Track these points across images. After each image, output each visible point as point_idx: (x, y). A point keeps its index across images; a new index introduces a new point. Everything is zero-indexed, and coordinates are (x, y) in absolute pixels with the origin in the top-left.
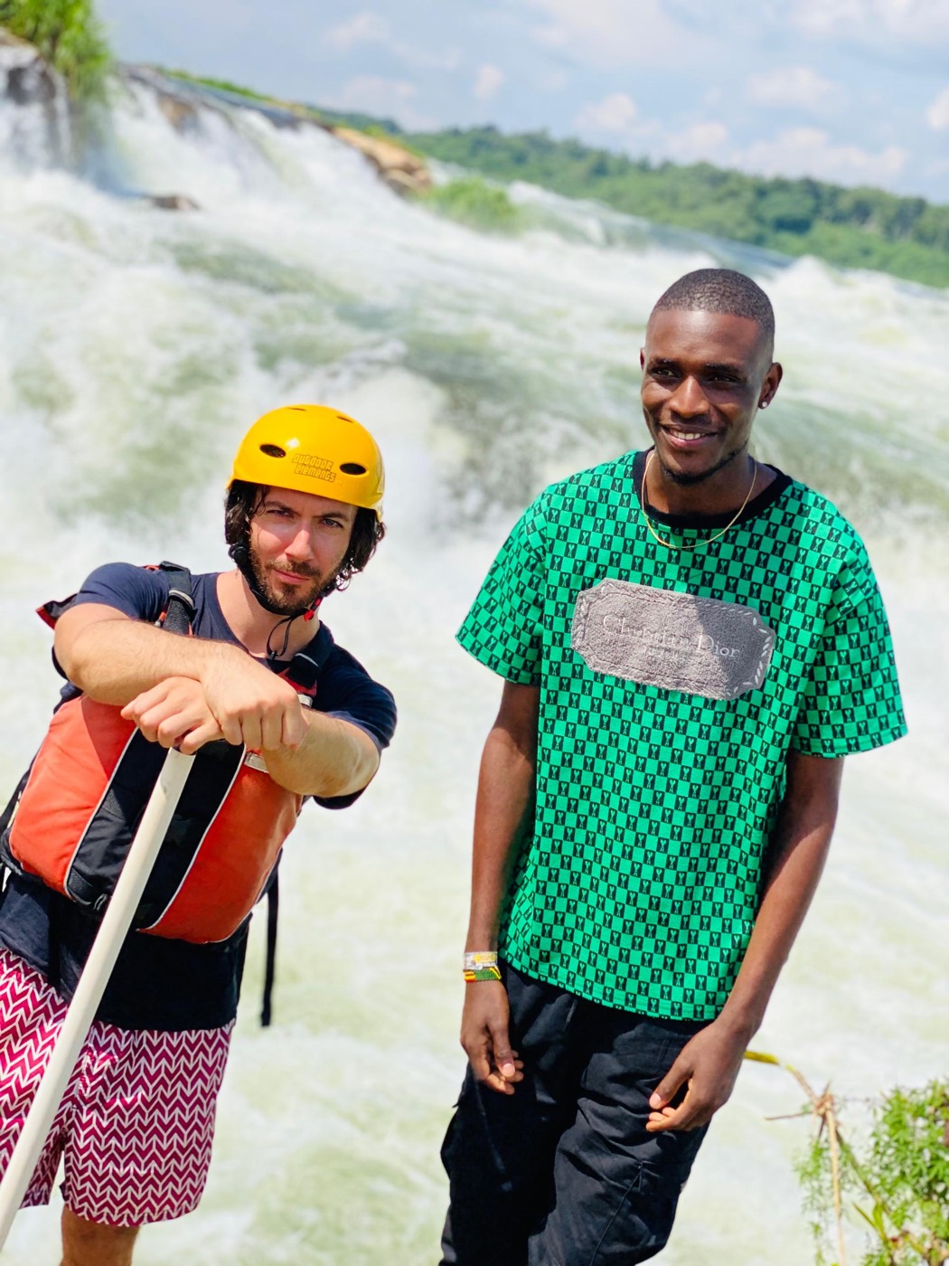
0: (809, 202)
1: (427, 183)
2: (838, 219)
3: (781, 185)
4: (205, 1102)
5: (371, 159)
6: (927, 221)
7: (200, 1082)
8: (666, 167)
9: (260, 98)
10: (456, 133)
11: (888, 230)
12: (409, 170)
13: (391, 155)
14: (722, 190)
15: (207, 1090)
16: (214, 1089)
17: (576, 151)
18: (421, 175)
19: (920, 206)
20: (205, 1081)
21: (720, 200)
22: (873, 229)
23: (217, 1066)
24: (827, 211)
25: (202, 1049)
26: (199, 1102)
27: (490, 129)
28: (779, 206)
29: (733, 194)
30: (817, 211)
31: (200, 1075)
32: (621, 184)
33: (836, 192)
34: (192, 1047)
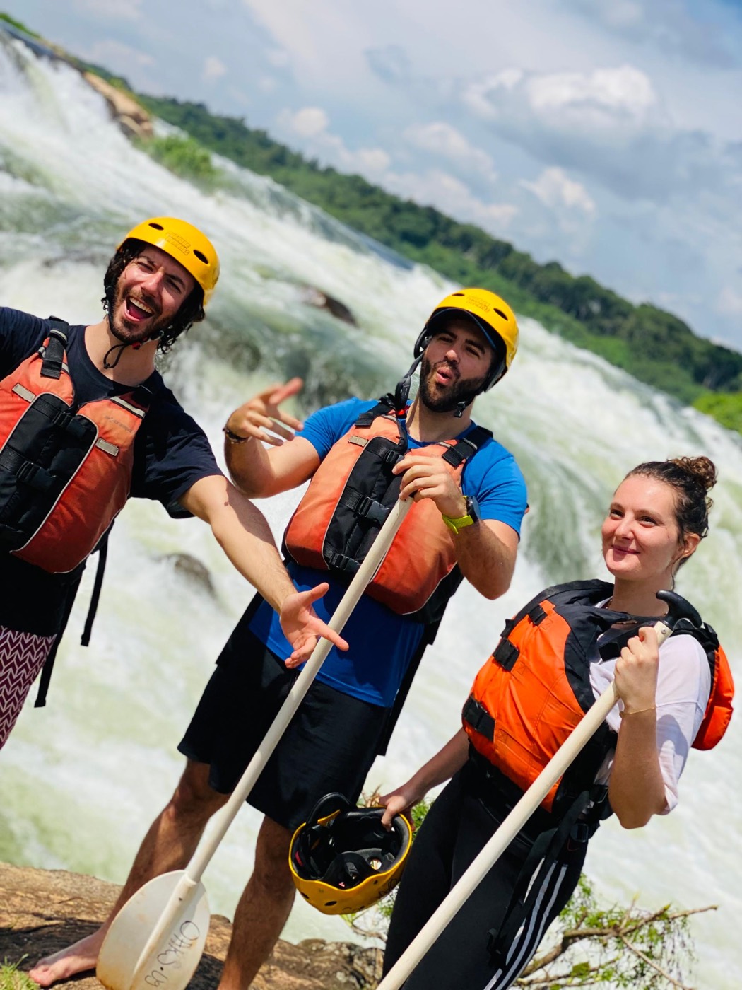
0: (430, 226)
1: (149, 132)
2: (448, 243)
3: (411, 207)
4: (23, 685)
5: (110, 104)
6: (510, 261)
7: (24, 671)
8: (330, 171)
9: (30, 34)
10: (174, 102)
11: (482, 261)
12: (138, 119)
13: (125, 104)
14: (367, 200)
15: (27, 677)
16: (31, 678)
17: (263, 141)
18: (146, 126)
19: (507, 249)
20: (27, 670)
21: (364, 207)
22: (471, 258)
23: (38, 663)
24: (441, 236)
25: (31, 649)
26: (19, 684)
27: (201, 107)
28: (408, 223)
29: (376, 205)
30: (433, 233)
31: (26, 667)
32: (293, 175)
33: (450, 223)
34: (25, 646)
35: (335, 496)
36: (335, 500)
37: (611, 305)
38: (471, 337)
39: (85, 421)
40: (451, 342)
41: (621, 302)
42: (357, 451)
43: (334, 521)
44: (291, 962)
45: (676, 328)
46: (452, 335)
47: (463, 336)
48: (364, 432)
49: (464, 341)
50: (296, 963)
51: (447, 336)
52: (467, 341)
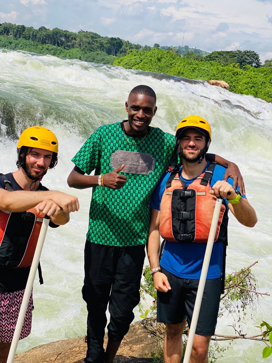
35: (169, 217)
36: (170, 218)
37: (68, 36)
38: (196, 135)
39: (30, 214)
40: (189, 139)
41: (71, 34)
42: (170, 197)
43: (173, 226)
44: (133, 340)
45: (95, 37)
46: (188, 137)
47: (192, 136)
48: (170, 189)
49: (194, 138)
50: (135, 339)
51: (187, 138)
52: (195, 137)
